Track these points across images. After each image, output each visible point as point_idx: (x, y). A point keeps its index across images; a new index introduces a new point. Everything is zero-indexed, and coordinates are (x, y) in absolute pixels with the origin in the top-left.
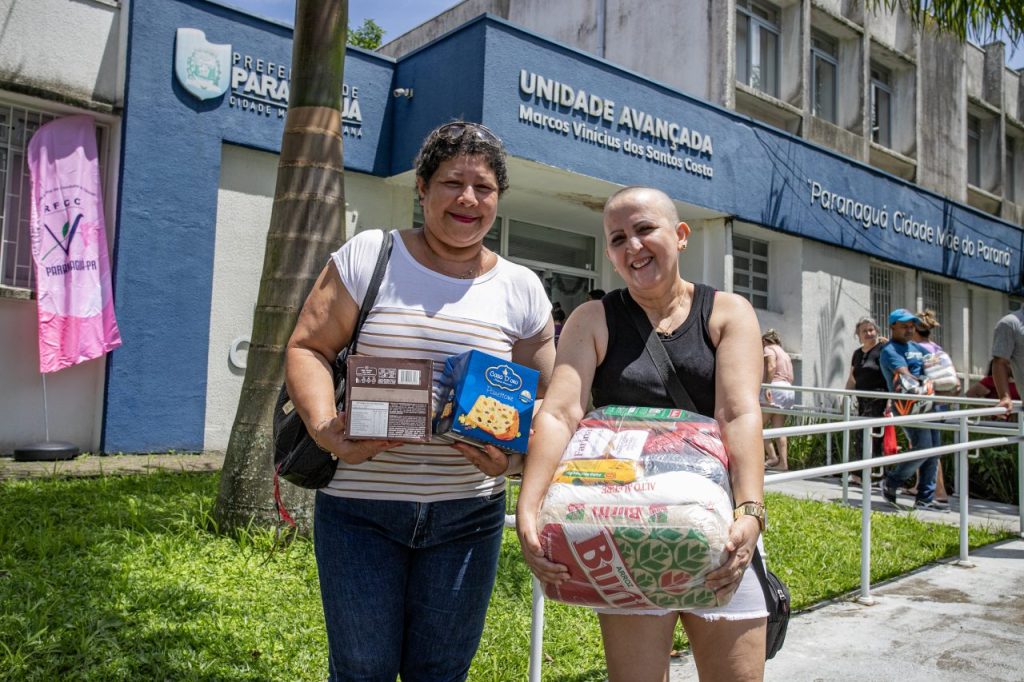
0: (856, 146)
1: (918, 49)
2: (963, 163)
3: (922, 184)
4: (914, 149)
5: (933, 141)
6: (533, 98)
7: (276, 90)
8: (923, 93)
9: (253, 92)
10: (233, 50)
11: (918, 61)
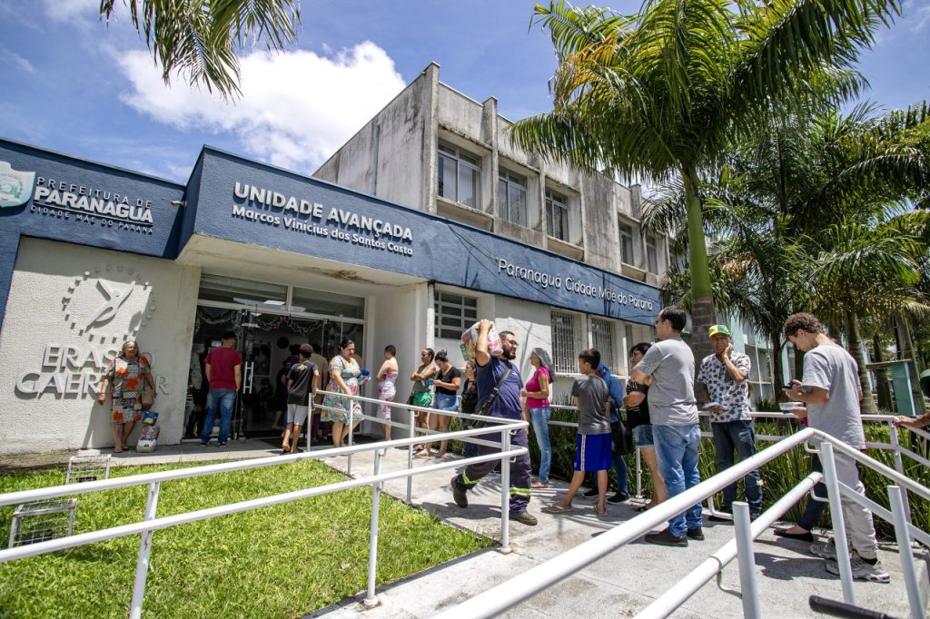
0: (537, 238)
1: (581, 184)
2: (618, 250)
3: (589, 261)
4: (582, 241)
5: (595, 237)
6: (247, 201)
7: (76, 202)
8: (586, 209)
9: (54, 203)
10: (36, 176)
11: (582, 191)
